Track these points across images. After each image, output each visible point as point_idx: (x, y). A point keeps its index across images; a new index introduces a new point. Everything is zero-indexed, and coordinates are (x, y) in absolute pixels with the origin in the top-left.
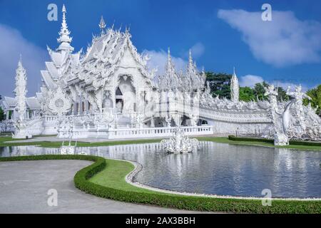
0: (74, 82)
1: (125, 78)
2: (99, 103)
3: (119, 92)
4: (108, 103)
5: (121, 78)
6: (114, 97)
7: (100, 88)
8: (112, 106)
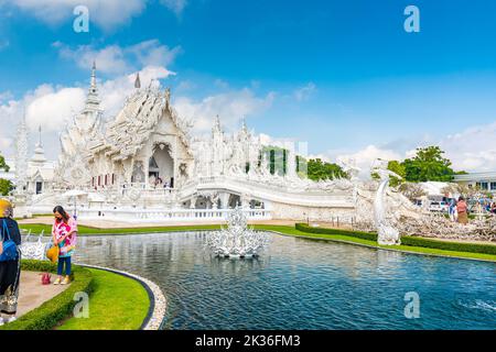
0: (98, 149)
1: (162, 147)
2: (128, 175)
3: (153, 163)
4: (139, 177)
5: (157, 146)
6: (146, 170)
7: (130, 157)
8: (143, 180)
